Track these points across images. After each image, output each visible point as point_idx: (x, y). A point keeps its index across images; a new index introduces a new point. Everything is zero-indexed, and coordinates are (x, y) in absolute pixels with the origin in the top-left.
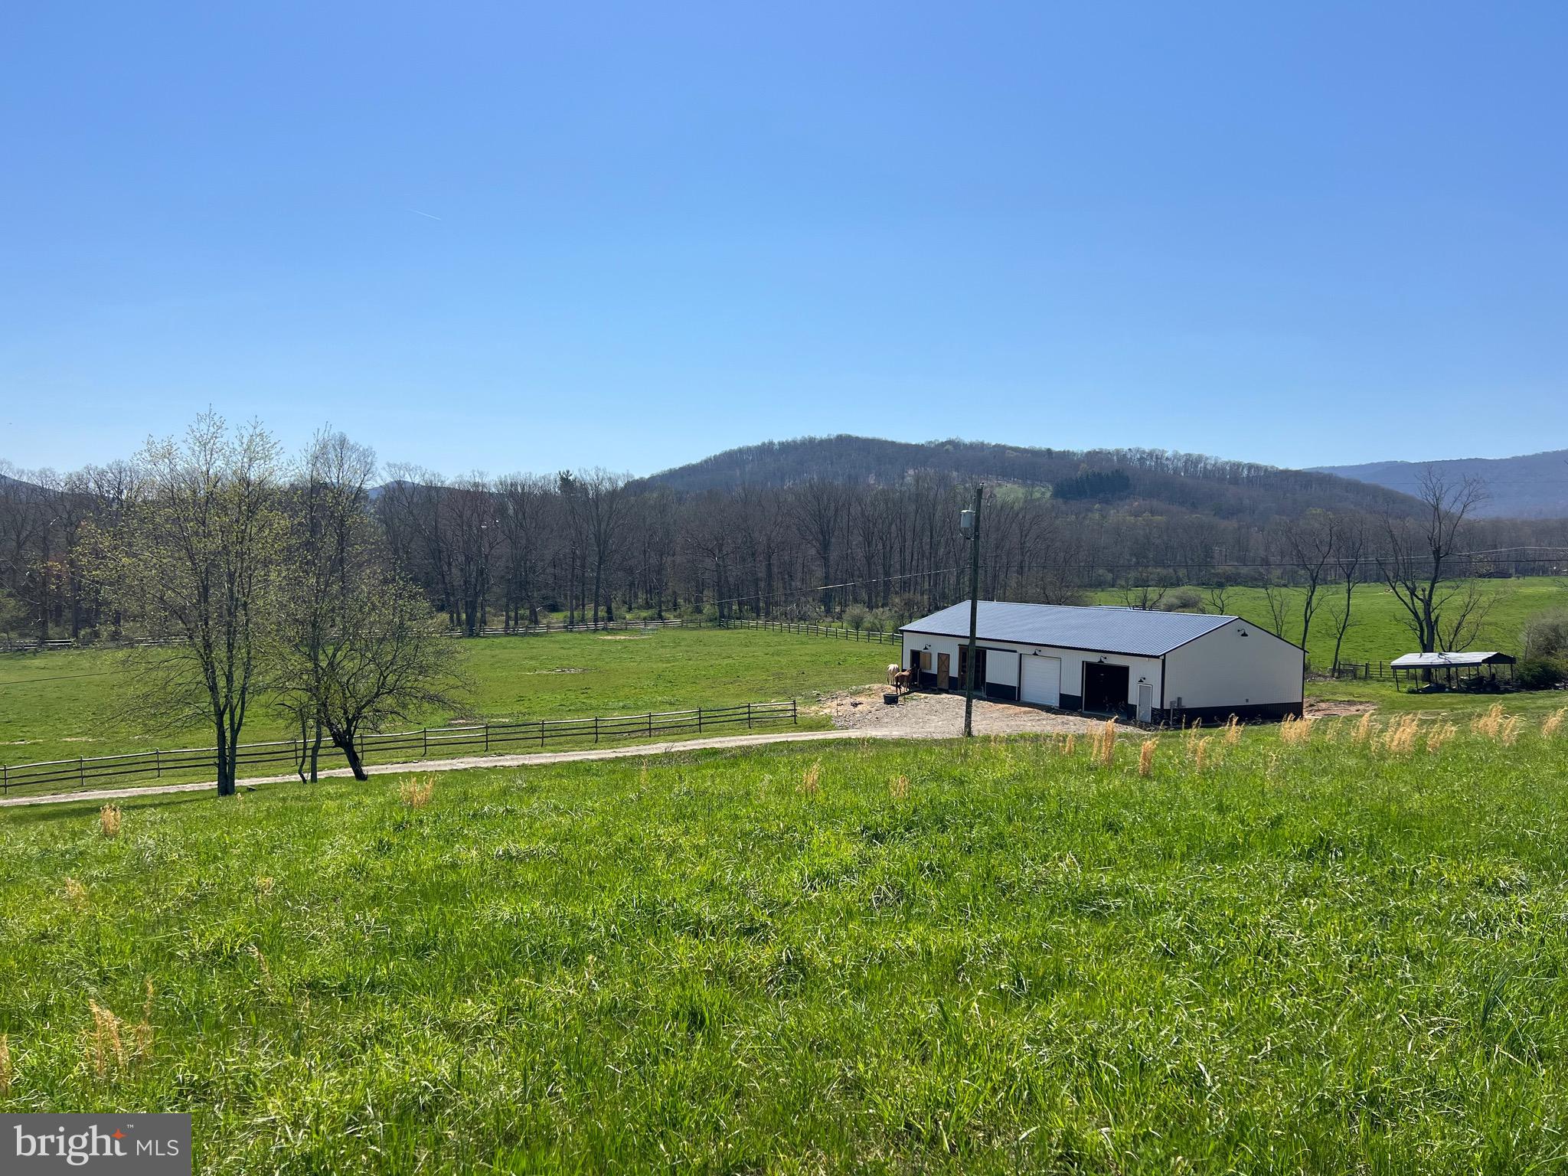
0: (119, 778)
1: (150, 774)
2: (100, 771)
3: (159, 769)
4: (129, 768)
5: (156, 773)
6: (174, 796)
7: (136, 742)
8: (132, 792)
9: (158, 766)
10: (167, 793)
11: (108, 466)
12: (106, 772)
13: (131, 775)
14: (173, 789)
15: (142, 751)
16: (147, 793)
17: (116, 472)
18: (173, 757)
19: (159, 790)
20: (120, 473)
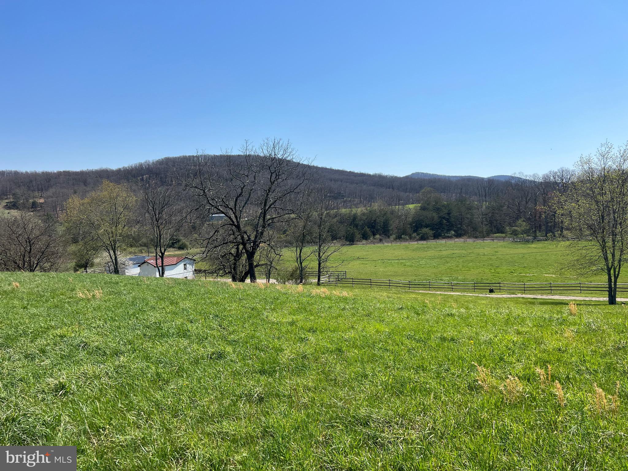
0: (565, 292)
1: (577, 291)
2: (558, 288)
3: (581, 290)
4: (569, 288)
5: (580, 291)
6: (588, 302)
7: (571, 278)
8: (571, 298)
9: (581, 289)
10: (585, 300)
11: (558, 170)
12: (560, 289)
13: (570, 291)
14: (587, 299)
15: (573, 282)
16: (576, 299)
17: (561, 172)
18: (586, 286)
19: (582, 299)
20: (563, 172)
